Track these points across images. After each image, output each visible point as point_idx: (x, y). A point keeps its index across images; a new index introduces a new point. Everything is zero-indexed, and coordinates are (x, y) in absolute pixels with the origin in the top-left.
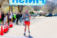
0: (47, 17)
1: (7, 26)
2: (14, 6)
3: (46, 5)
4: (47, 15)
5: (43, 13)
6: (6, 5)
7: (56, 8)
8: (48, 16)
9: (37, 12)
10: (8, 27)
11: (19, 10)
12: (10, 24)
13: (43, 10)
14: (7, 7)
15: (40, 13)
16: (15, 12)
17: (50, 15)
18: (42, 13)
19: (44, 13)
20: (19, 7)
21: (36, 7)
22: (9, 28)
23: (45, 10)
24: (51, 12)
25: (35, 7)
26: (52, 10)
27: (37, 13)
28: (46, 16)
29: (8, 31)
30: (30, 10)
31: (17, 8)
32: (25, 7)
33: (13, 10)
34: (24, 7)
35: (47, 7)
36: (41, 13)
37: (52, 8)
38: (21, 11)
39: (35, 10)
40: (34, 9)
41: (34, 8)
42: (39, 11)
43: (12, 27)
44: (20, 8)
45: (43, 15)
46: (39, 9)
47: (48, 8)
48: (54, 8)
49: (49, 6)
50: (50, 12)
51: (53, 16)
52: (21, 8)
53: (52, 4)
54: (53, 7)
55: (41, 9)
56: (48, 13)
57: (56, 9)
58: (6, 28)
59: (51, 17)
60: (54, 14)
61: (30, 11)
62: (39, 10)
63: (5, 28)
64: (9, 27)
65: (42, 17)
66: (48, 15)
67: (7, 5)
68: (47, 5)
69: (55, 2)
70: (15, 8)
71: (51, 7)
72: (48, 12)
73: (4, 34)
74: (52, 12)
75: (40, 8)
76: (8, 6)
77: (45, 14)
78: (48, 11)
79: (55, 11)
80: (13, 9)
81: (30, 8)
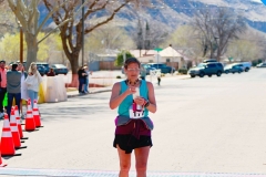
0: (197, 78)
1: (14, 125)
2: (42, 31)
3: (191, 24)
4: (197, 69)
6: (5, 25)
7: (238, 34)
8: (202, 74)
9: (150, 58)
10: (19, 127)
11: (65, 47)
12: (30, 116)
13: (176, 47)
14: (7, 35)
15: (165, 61)
16: (46, 56)
17: (214, 70)
19: (182, 59)
20: (67, 33)
21: (144, 34)
22: (25, 134)
23: (189, 45)
24: (216, 54)
25: (140, 34)
26: (221, 43)
28: (193, 75)
29: (22, 145)
30: (116, 48)
31: (57, 40)
32: (93, 32)
33: (37, 49)
34: (87, 31)
35: (196, 33)
36: (168, 60)
37: (222, 36)
38: (76, 50)
39: (140, 48)
40: (135, 40)
41: (136, 35)
43: (39, 126)
44: (69, 37)
45: (180, 71)
46: (161, 42)
47: (202, 34)
48: (231, 34)
49: (207, 27)
50: (209, 53)
51: (227, 72)
52: (73, 37)
53: (221, 16)
54: (224, 32)
55: (170, 42)
56: (201, 61)
57: (237, 38)
58: (14, 133)
59: (214, 76)
60: (230, 62)
61: (117, 51)
62: (161, 47)
63: (8, 135)
64: (23, 127)
66: (201, 66)
67: (10, 28)
68: (198, 24)
69: (232, 9)
70: (49, 41)
71: (215, 30)
72: (202, 53)
73: (3, 159)
74: (219, 54)
75: (166, 35)
76: (15, 30)
77: (190, 65)
78: (200, 48)
79: (236, 49)
80: (39, 45)
81: (117, 39)
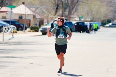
5: (31, 18)
18: (28, 18)
27: (4, 18)
42: (12, 7)
65: (26, 35)
